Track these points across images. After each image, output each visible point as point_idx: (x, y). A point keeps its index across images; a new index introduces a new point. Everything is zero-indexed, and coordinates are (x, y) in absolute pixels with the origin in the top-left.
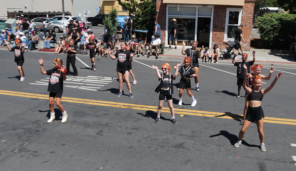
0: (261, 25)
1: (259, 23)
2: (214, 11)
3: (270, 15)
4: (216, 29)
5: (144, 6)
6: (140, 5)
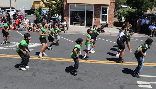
0: (119, 15)
1: (118, 13)
2: (95, 7)
3: (123, 9)
4: (95, 16)
5: (57, 4)
6: (55, 4)
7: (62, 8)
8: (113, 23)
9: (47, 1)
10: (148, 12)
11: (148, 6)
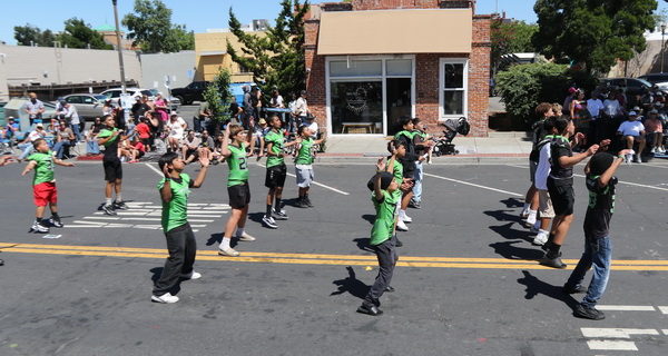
0: (506, 87)
1: (502, 83)
2: (417, 65)
3: (520, 67)
4: (421, 97)
5: (281, 62)
6: (274, 60)
7: (301, 74)
8: (486, 118)
9: (246, 52)
10: (615, 72)
11: (612, 51)
